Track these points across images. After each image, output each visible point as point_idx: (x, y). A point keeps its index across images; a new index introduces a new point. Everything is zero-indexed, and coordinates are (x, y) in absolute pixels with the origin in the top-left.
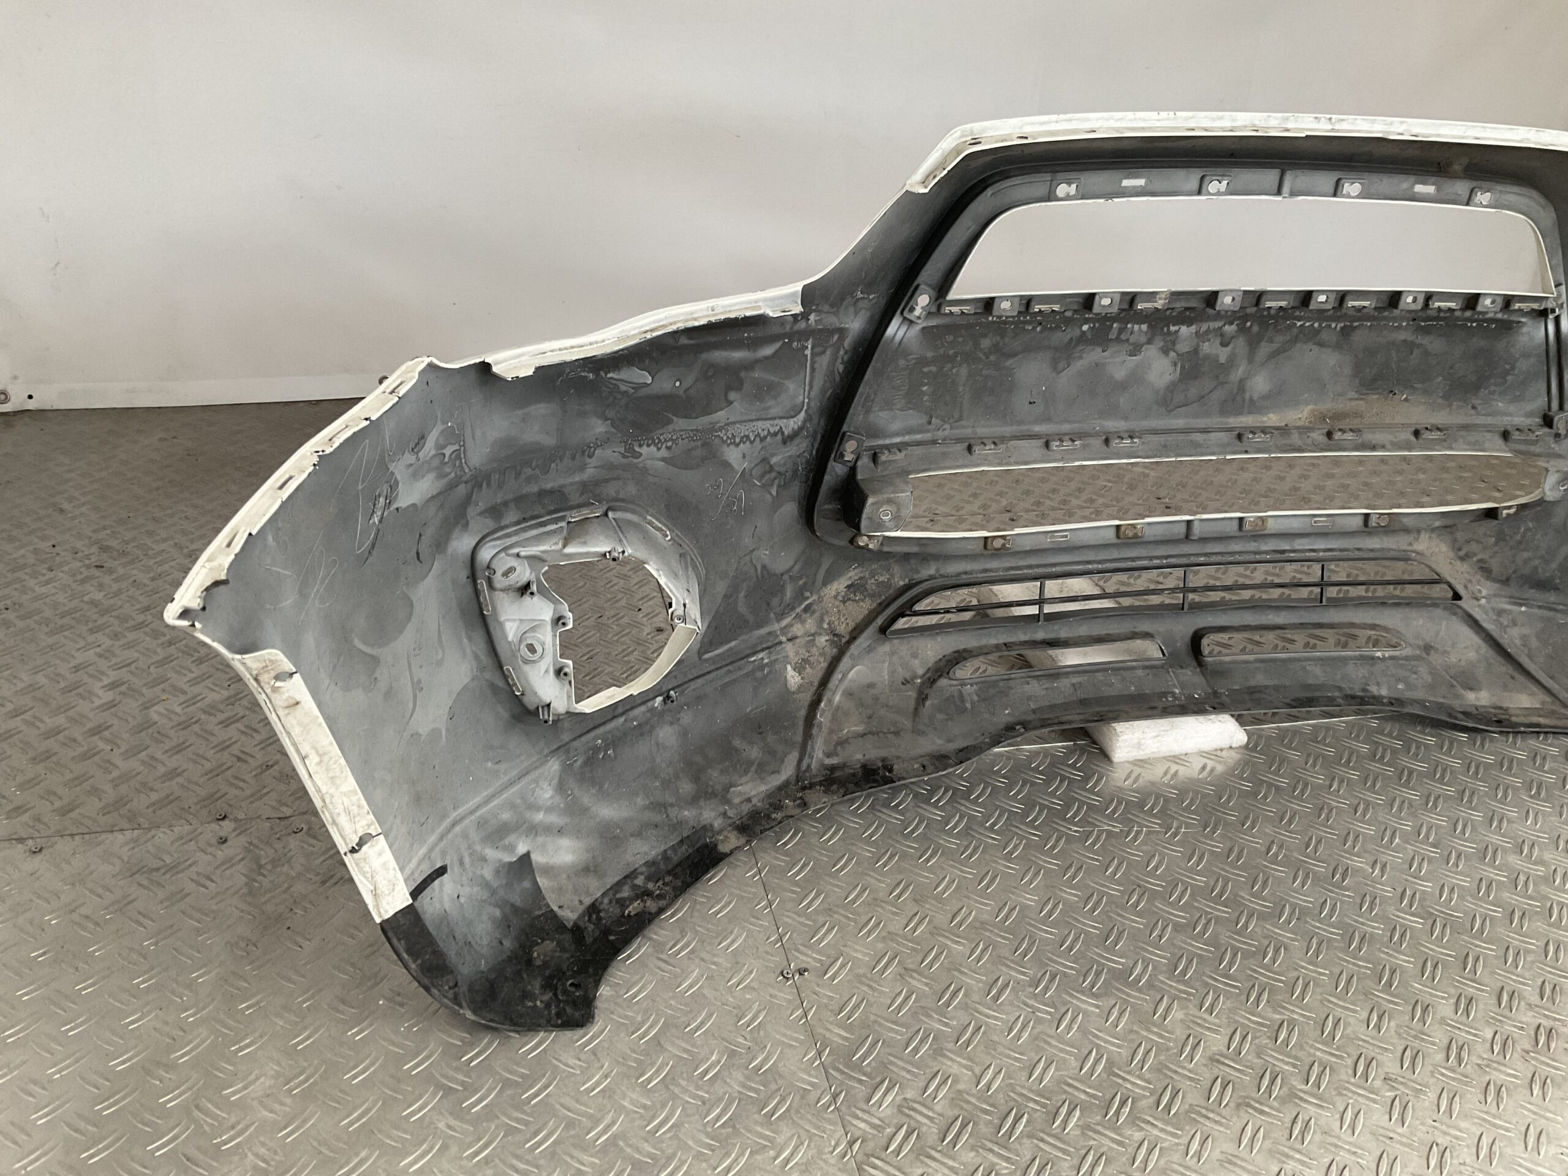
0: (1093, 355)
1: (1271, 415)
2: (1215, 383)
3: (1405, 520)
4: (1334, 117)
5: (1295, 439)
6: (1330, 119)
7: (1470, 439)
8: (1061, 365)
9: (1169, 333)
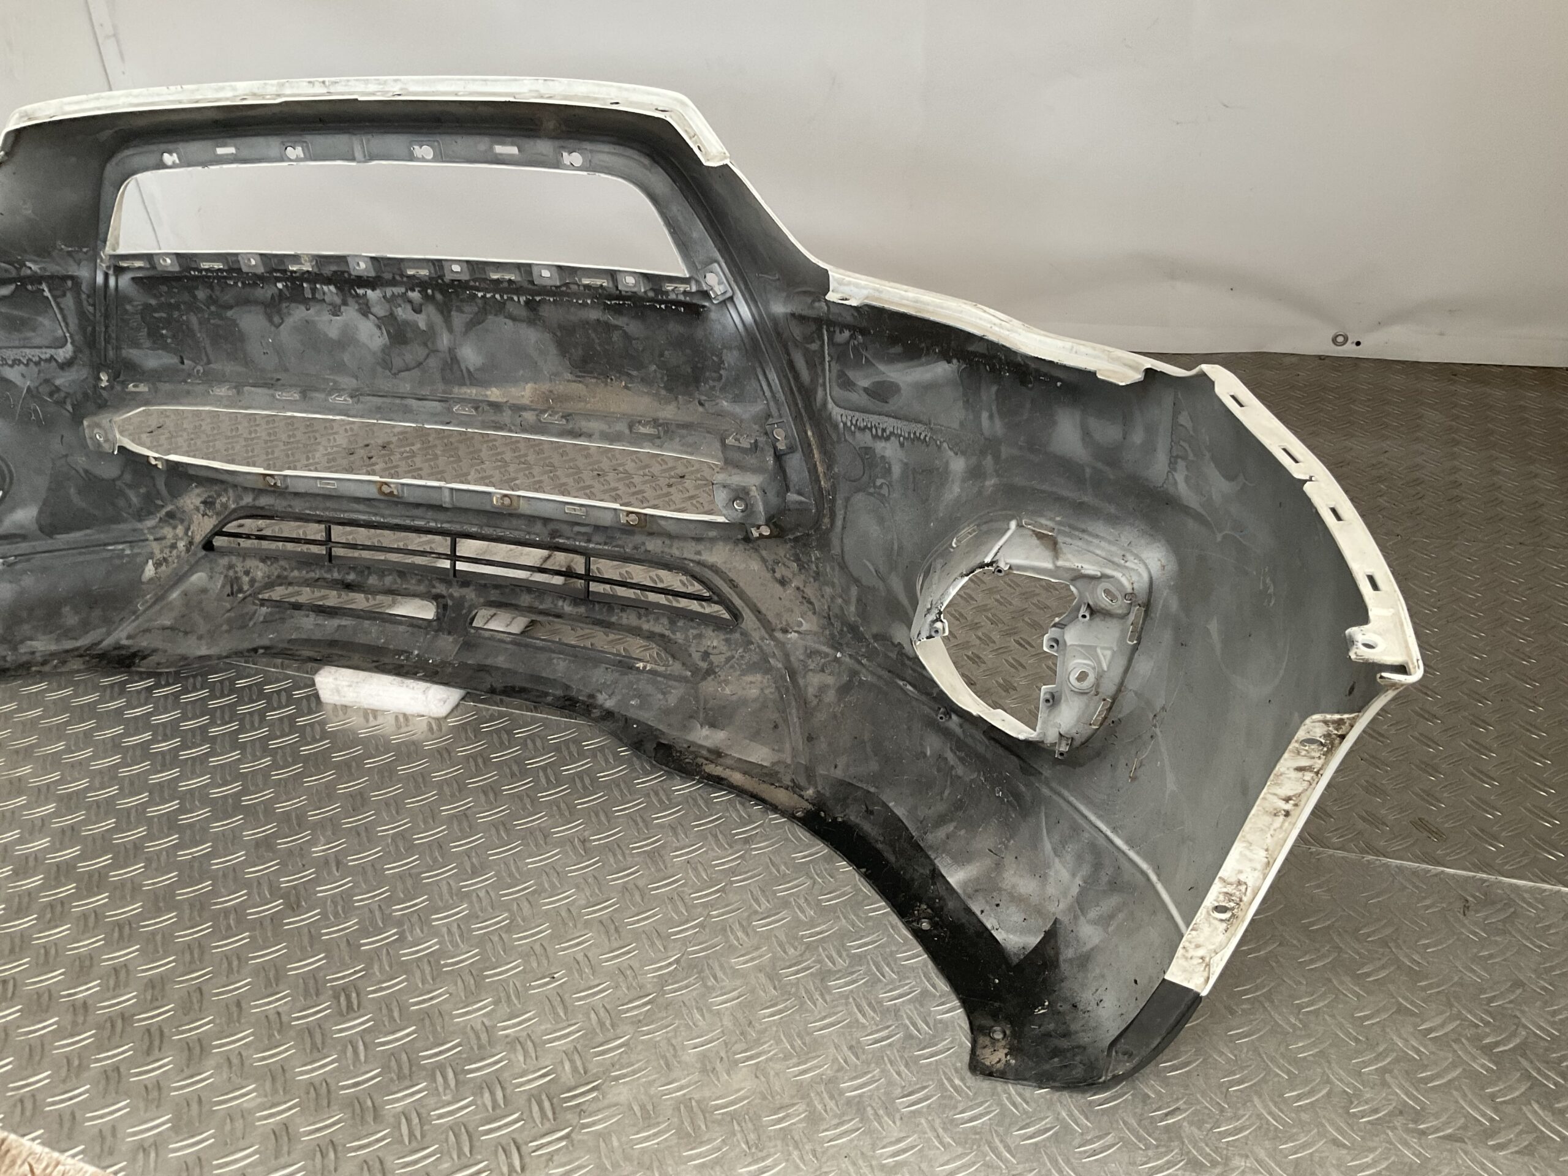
0: (298, 313)
1: (494, 389)
2: (427, 351)
3: (662, 523)
4: (326, 79)
5: (506, 417)
6: (324, 82)
7: (690, 439)
8: (276, 319)
9: (358, 295)
